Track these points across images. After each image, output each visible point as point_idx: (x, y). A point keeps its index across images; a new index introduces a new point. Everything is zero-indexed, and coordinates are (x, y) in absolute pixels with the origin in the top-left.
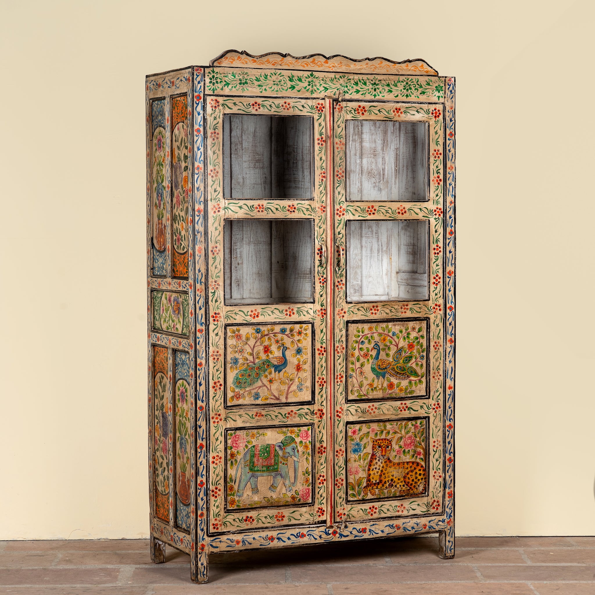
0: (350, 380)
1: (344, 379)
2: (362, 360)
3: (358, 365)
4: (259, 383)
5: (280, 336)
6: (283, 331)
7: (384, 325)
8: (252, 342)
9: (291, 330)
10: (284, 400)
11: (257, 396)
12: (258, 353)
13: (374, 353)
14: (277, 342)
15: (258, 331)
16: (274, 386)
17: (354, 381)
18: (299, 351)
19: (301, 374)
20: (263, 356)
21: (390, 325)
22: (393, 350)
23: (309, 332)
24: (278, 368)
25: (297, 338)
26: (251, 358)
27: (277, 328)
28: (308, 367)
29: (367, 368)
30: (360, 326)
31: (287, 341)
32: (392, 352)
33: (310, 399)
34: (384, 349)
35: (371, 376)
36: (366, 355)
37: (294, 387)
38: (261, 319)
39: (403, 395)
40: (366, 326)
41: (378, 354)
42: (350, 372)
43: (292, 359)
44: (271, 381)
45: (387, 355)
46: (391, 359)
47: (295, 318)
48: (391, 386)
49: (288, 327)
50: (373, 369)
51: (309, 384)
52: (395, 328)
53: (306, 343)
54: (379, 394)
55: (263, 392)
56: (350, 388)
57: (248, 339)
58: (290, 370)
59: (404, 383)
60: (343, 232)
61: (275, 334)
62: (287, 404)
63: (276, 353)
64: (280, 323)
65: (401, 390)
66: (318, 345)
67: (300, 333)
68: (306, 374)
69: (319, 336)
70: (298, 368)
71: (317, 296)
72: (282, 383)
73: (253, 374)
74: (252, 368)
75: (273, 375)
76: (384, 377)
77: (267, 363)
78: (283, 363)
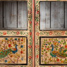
0: (41, 57)
1: (39, 57)
2: (46, 50)
3: (45, 52)
4: (7, 57)
5: (15, 41)
6: (16, 39)
7: (55, 39)
8: (4, 43)
9: (19, 39)
10: (16, 63)
11: (6, 61)
12: (6, 47)
13: (51, 48)
14: (14, 43)
15: (6, 39)
16: (12, 58)
17: (43, 58)
18: (22, 47)
19: (23, 54)
20: (8, 48)
21: (58, 39)
22: (59, 47)
23: (26, 40)
24: (14, 52)
25: (21, 42)
26: (4, 48)
27: (14, 38)
28: (25, 52)
29: (48, 53)
30: (45, 39)
31: (17, 43)
32: (58, 49)
33: (26, 63)
34: (55, 47)
35: (50, 56)
36: (48, 49)
37: (20, 59)
38: (7, 35)
39: (63, 63)
40: (48, 39)
41: (53, 49)
42: (41, 55)
43: (19, 49)
44: (11, 56)
45: (56, 49)
46: (58, 51)
47: (20, 35)
48: (58, 60)
49: (18, 38)
50: (51, 54)
51: (26, 58)
52: (60, 40)
53: (25, 44)
54: (53, 63)
55: (8, 60)
56: (41, 60)
57: (2, 42)
58: (18, 53)
59: (63, 59)
60: (38, 5)
61: (13, 41)
62: (17, 64)
63: (13, 47)
64: (14, 37)
65: (62, 62)
66: (29, 45)
67: (22, 40)
68: (24, 55)
69: (29, 42)
70: (22, 52)
71: (28, 28)
72: (15, 57)
73: (5, 54)
74: (4, 52)
75: (12, 54)
76: (55, 57)
77: (10, 50)
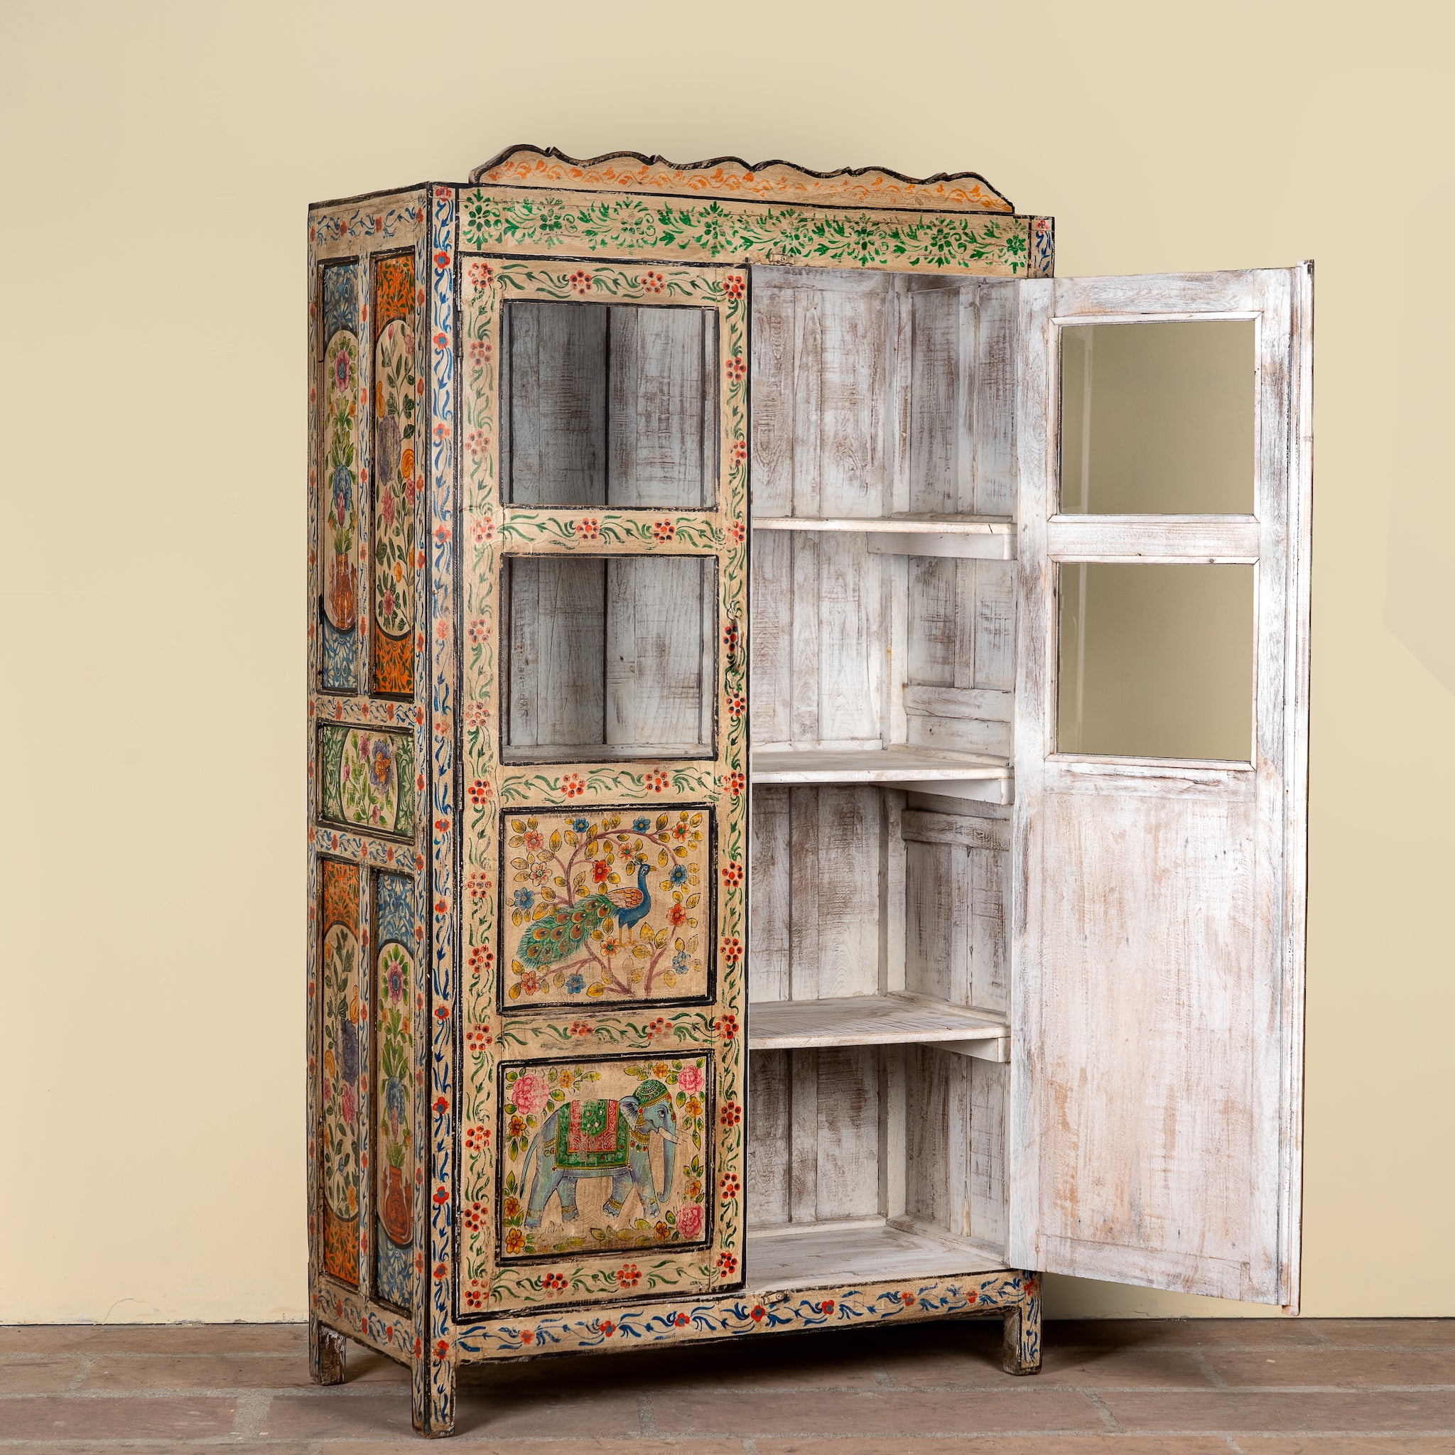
4: (582, 953)
5: (632, 839)
6: (641, 827)
8: (565, 853)
9: (661, 825)
10: (641, 994)
11: (576, 984)
12: (580, 881)
14: (626, 852)
15: (581, 825)
16: (619, 960)
18: (678, 875)
19: (686, 932)
20: (593, 888)
23: (704, 829)
24: (628, 917)
25: (673, 843)
26: (562, 892)
27: (627, 820)
28: (699, 913)
31: (651, 851)
33: (703, 990)
37: (665, 963)
38: (587, 798)
43: (663, 896)
44: (610, 948)
47: (670, 794)
49: (653, 816)
51: (701, 954)
53: (696, 856)
55: (592, 975)
57: (556, 845)
58: (657, 920)
61: (621, 835)
62: (650, 1004)
63: (623, 879)
64: (633, 808)
66: (724, 862)
67: (680, 832)
68: (695, 932)
69: (726, 839)
70: (677, 917)
71: (723, 742)
72: (637, 952)
73: (569, 932)
74: (566, 917)
75: (615, 933)
77: (602, 905)
78: (641, 903)
